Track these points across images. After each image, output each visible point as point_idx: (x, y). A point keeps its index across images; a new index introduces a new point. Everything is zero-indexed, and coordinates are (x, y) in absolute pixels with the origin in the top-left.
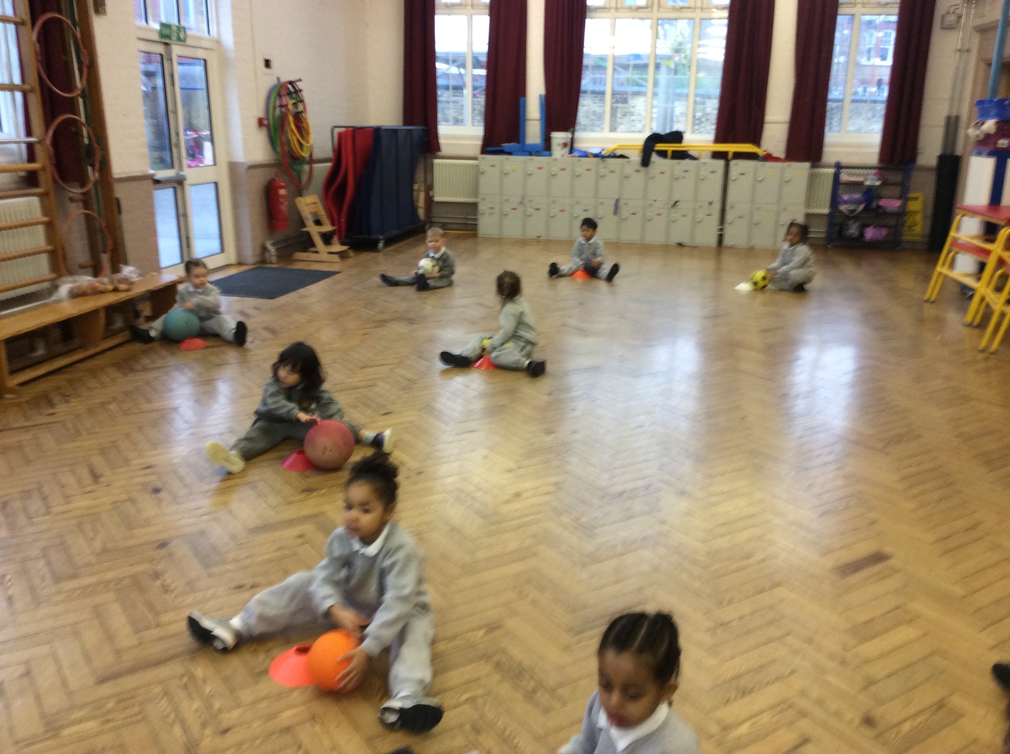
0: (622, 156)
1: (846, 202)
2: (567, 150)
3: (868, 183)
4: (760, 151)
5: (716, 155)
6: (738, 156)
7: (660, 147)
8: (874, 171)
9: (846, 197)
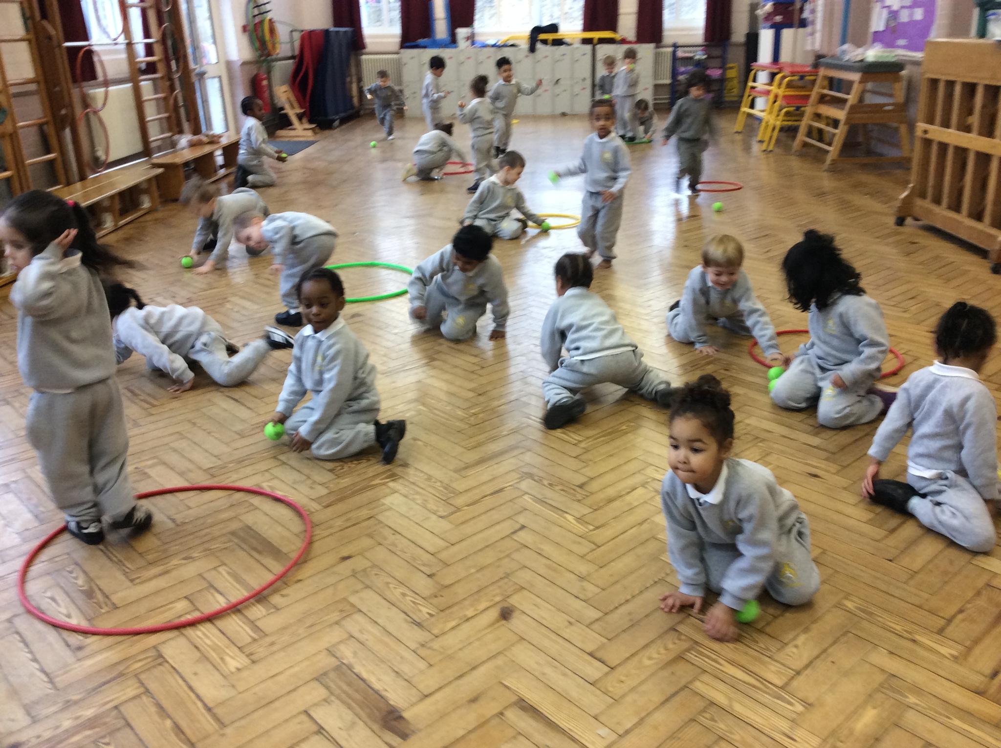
0: (512, 45)
1: (682, 73)
2: (469, 42)
3: (697, 57)
4: (617, 36)
5: (586, 41)
6: (602, 41)
7: (542, 36)
8: (701, 48)
9: (682, 69)
